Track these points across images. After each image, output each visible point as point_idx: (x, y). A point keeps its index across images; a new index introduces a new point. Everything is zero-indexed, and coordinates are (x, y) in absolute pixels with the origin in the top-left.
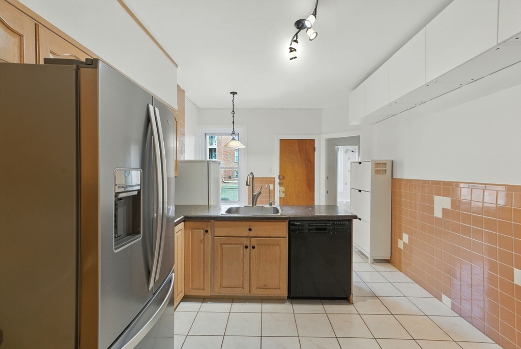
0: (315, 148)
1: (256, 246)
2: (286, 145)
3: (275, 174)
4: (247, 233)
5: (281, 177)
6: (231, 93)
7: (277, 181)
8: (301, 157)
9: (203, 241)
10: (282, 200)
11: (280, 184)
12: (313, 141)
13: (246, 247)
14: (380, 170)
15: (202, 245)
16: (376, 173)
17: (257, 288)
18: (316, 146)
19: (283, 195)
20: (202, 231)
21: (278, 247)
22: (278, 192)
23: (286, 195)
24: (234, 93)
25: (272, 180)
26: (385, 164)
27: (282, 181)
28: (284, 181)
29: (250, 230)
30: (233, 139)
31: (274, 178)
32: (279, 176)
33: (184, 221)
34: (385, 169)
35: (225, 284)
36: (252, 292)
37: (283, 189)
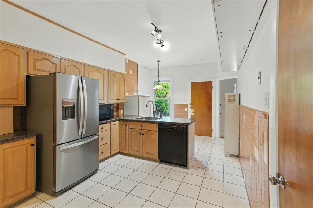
0: (212, 86)
1: (144, 134)
2: (195, 86)
3: (189, 102)
4: (140, 128)
5: (192, 104)
6: (158, 61)
7: (190, 106)
8: (204, 92)
9: (125, 130)
10: (192, 117)
11: (191, 108)
12: (211, 82)
13: (140, 134)
14: (231, 100)
15: (125, 131)
16: (228, 102)
17: (145, 153)
18: (213, 85)
19: (193, 114)
20: (125, 125)
21: (153, 135)
22: (190, 112)
23: (194, 114)
24: (159, 61)
25: (186, 106)
26: (235, 96)
27: (192, 106)
28: (193, 106)
29: (142, 126)
30: (159, 84)
31: (188, 104)
32: (191, 103)
33: (119, 121)
34: (235, 99)
35: (133, 149)
36: (143, 155)
37: (193, 111)
